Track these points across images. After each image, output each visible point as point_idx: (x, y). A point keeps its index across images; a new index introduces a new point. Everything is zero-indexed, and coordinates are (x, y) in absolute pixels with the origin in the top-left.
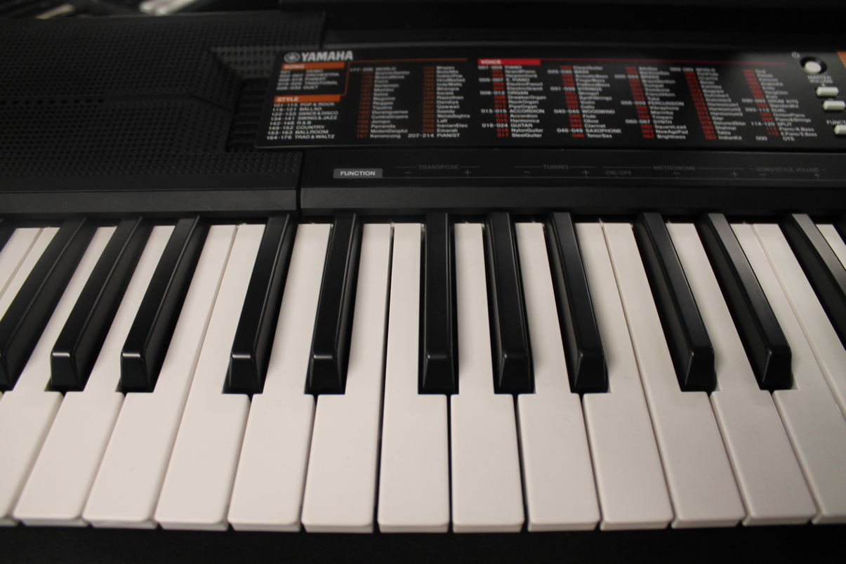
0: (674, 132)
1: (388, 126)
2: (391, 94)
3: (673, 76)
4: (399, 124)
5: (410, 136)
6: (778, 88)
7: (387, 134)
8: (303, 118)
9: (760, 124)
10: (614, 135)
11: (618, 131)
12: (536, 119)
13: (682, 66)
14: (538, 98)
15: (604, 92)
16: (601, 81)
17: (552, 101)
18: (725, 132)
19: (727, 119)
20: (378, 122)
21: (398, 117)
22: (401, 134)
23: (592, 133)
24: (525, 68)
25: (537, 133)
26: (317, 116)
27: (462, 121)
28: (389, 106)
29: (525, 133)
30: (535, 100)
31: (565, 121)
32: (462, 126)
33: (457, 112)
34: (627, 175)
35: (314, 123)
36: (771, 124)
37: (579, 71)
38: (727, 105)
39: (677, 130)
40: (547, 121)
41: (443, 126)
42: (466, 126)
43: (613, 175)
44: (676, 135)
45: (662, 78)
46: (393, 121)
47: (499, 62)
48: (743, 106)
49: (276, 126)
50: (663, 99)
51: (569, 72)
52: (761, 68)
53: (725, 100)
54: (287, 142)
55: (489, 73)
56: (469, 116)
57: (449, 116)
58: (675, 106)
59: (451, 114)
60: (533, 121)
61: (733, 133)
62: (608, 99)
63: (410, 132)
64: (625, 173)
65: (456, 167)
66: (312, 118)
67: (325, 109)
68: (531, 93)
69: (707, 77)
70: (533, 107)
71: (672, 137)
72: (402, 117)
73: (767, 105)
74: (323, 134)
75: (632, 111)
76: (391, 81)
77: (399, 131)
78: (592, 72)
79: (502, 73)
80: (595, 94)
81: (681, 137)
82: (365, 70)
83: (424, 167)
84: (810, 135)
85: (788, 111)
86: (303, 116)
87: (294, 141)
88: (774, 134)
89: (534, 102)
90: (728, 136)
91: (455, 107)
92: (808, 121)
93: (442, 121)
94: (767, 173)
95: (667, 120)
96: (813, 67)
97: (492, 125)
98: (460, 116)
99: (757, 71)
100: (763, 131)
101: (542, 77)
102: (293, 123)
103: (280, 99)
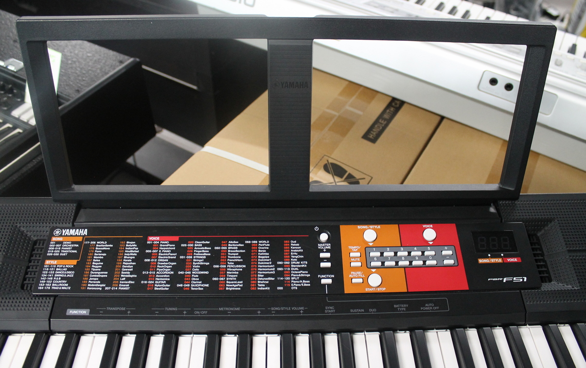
0: (235, 286)
1: (97, 282)
2: (101, 261)
3: (245, 247)
4: (102, 280)
5: (106, 288)
6: (299, 254)
7: (95, 287)
8: (58, 275)
9: (282, 279)
10: (204, 288)
11: (207, 285)
12: (168, 278)
13: (252, 239)
14: (172, 264)
15: (206, 259)
16: (206, 251)
17: (179, 266)
18: (262, 285)
19: (266, 276)
20: (92, 279)
21: (102, 276)
22: (102, 287)
23: (194, 287)
24: (171, 242)
25: (167, 287)
26: (64, 274)
27: (132, 279)
28: (99, 268)
29: (161, 287)
30: (170, 265)
31: (182, 279)
32: (132, 282)
33: (132, 273)
34: (205, 314)
35: (63, 279)
36: (288, 278)
37: (198, 244)
38: (269, 266)
39: (237, 284)
40: (173, 279)
41: (123, 282)
42: (133, 282)
43: (198, 314)
44: (236, 287)
45: (240, 248)
46: (100, 279)
47: (158, 238)
48: (277, 266)
49: (43, 280)
50: (236, 263)
51: (192, 245)
52: (294, 240)
53: (268, 263)
54: (47, 291)
55: (151, 246)
56: (136, 276)
57: (127, 276)
58: (241, 268)
59: (128, 274)
60: (166, 279)
61: (266, 285)
62: (208, 264)
63: (106, 286)
64: (204, 312)
65: (124, 309)
66: (61, 276)
67: (68, 269)
68: (170, 260)
69: (263, 247)
70: (168, 270)
71: (234, 289)
72: (104, 276)
73: (290, 265)
74: (65, 286)
75: (217, 272)
76: (103, 251)
77: (101, 286)
78: (204, 245)
79: (158, 246)
80: (202, 260)
81: (238, 289)
82: (92, 243)
83: (109, 308)
84: (307, 285)
85: (300, 269)
86: (58, 274)
87: (51, 290)
88: (288, 285)
89: (170, 267)
90: (263, 287)
91: (131, 270)
92: (308, 275)
93: (123, 279)
94: (276, 311)
95: (234, 277)
96: (324, 237)
97: (146, 282)
98: (132, 276)
99: (292, 242)
100: (282, 283)
101: (177, 250)
102: (52, 278)
103: (48, 262)
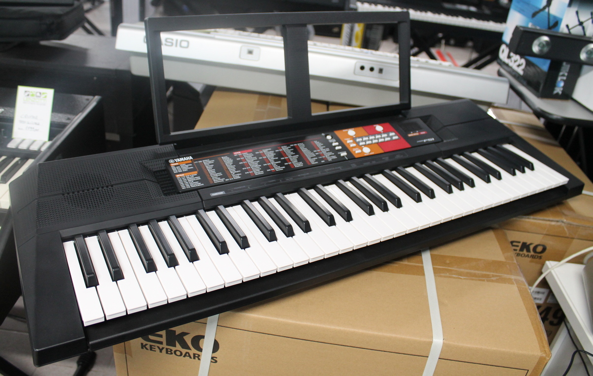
2: (213, 168)
3: (292, 148)
4: (221, 177)
5: (226, 180)
6: (322, 146)
7: (219, 181)
9: (321, 157)
10: (283, 169)
11: (284, 167)
12: (260, 168)
13: (293, 144)
15: (275, 156)
16: (272, 153)
17: (262, 162)
18: (313, 162)
19: (312, 158)
20: (214, 178)
21: (219, 175)
22: (223, 180)
23: (277, 169)
24: (249, 153)
25: (262, 172)
26: (194, 179)
27: (239, 173)
28: (214, 172)
29: (259, 173)
31: (268, 167)
33: (236, 170)
35: (194, 181)
36: (324, 157)
37: (265, 151)
40: (263, 168)
42: (241, 174)
44: (300, 165)
45: (289, 149)
46: (219, 177)
47: (240, 152)
48: (315, 153)
49: (182, 184)
50: (292, 155)
51: (262, 152)
52: (315, 140)
53: (309, 152)
54: (189, 188)
55: (238, 157)
56: (240, 171)
57: (234, 172)
58: (296, 157)
61: (315, 162)
62: (277, 158)
65: (244, 187)
66: (192, 180)
67: (195, 176)
68: (254, 161)
69: (301, 146)
70: (257, 165)
72: (221, 175)
73: (321, 151)
74: (199, 184)
75: (285, 161)
76: (210, 164)
78: (269, 151)
79: (242, 156)
80: (273, 157)
81: (302, 166)
82: (199, 162)
83: (236, 188)
84: (335, 158)
85: (327, 152)
86: (189, 180)
87: (192, 188)
88: (325, 159)
89: (257, 163)
91: (234, 169)
92: (333, 154)
93: (233, 174)
94: (328, 171)
95: (296, 161)
96: (329, 137)
97: (248, 173)
98: (238, 172)
99: (315, 141)
100: (322, 159)
101: (255, 155)
102: (187, 182)
103: (178, 176)
